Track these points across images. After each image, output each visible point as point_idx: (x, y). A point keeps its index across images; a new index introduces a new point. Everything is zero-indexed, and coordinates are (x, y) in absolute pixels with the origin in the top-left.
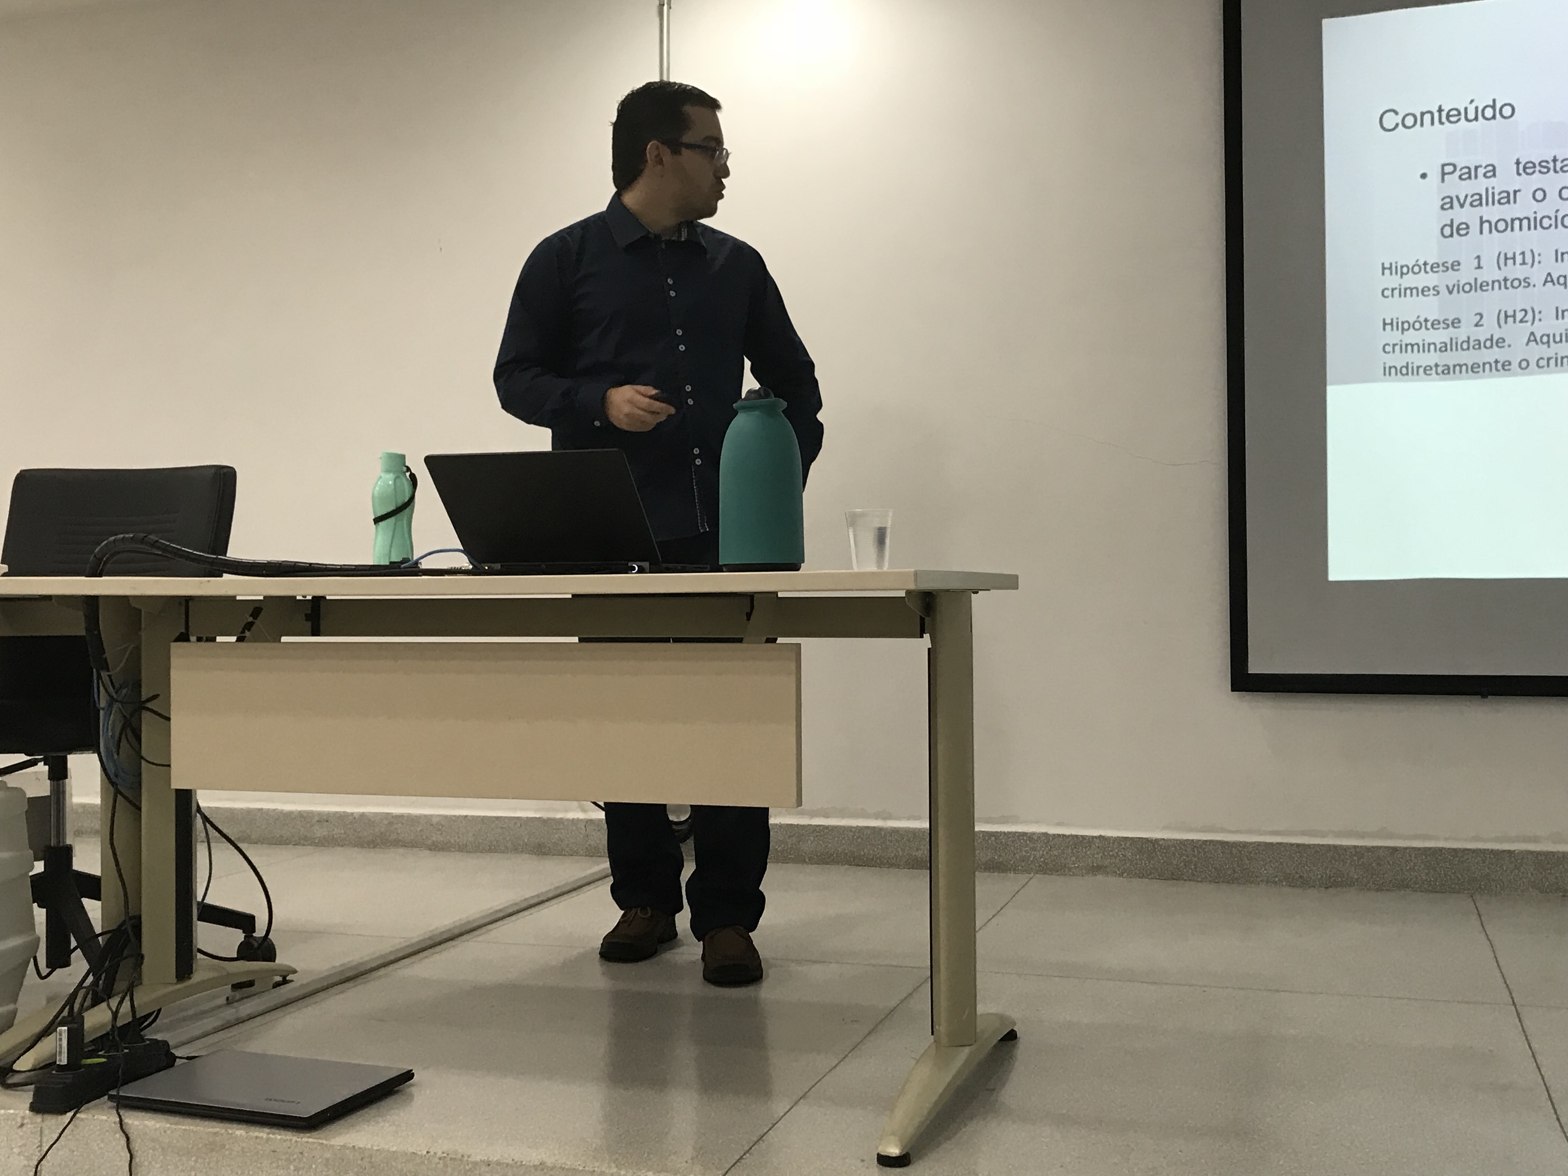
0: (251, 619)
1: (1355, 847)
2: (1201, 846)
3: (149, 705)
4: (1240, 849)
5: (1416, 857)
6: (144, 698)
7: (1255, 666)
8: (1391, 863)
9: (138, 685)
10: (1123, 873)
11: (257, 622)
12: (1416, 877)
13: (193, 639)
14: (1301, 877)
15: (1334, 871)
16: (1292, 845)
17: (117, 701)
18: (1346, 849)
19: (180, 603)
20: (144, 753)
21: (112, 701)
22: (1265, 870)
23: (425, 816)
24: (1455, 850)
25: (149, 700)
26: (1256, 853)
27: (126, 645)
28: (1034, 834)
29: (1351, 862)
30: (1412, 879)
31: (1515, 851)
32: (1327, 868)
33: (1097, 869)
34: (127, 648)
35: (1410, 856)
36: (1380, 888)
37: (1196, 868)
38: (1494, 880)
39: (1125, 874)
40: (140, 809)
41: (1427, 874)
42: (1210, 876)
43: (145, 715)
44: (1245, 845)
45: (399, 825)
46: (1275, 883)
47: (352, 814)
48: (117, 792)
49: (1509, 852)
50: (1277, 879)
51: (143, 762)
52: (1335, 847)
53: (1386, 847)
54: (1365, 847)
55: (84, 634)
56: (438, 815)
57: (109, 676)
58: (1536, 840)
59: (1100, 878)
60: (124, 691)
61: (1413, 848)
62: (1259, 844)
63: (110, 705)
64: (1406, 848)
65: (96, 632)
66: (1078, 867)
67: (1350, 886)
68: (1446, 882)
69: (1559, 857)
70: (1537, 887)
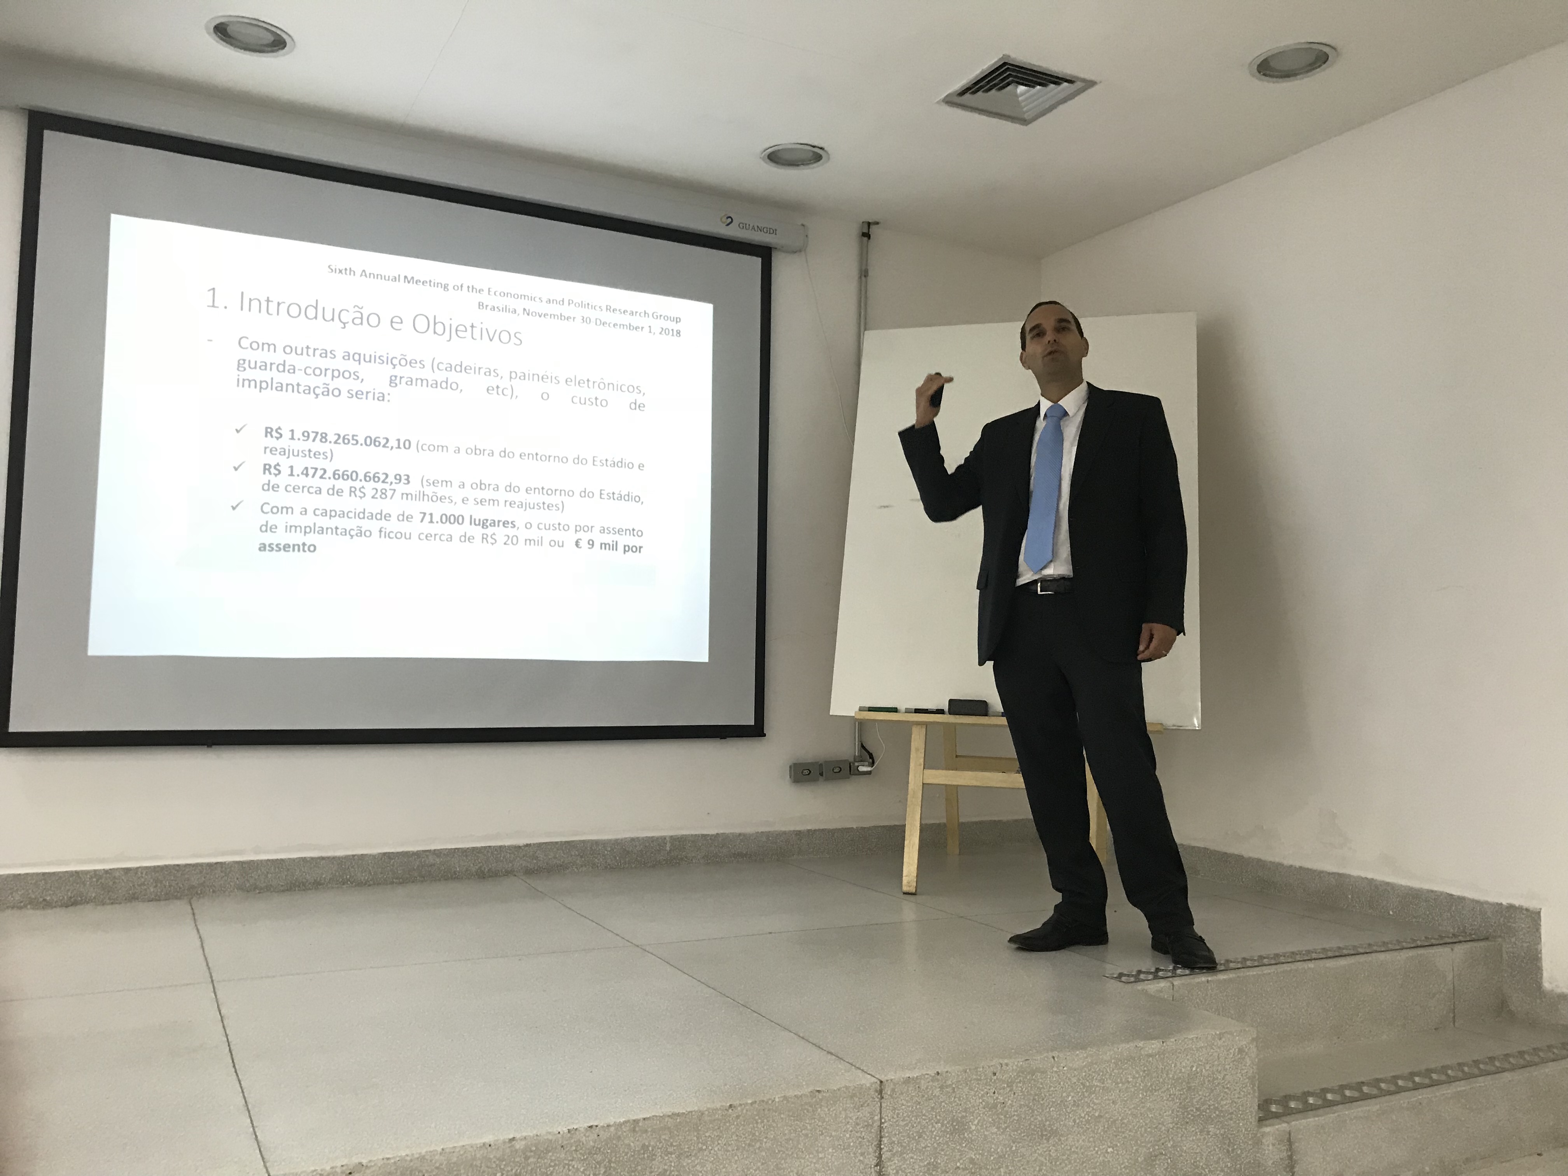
1: (95, 871)
5: (146, 874)
7: (16, 727)
8: (125, 881)
12: (145, 890)
14: (45, 900)
15: (75, 892)
16: (38, 874)
18: (86, 872)
22: (12, 897)
24: (179, 866)
29: (90, 884)
30: (141, 892)
31: (225, 862)
32: (68, 890)
35: (142, 873)
36: (114, 902)
38: (207, 886)
41: (156, 887)
46: (20, 908)
49: (221, 863)
50: (22, 904)
52: (77, 872)
53: (122, 868)
54: (104, 869)
58: (242, 852)
61: (145, 867)
64: (138, 868)
67: (88, 903)
68: (170, 891)
69: (258, 864)
70: (241, 888)
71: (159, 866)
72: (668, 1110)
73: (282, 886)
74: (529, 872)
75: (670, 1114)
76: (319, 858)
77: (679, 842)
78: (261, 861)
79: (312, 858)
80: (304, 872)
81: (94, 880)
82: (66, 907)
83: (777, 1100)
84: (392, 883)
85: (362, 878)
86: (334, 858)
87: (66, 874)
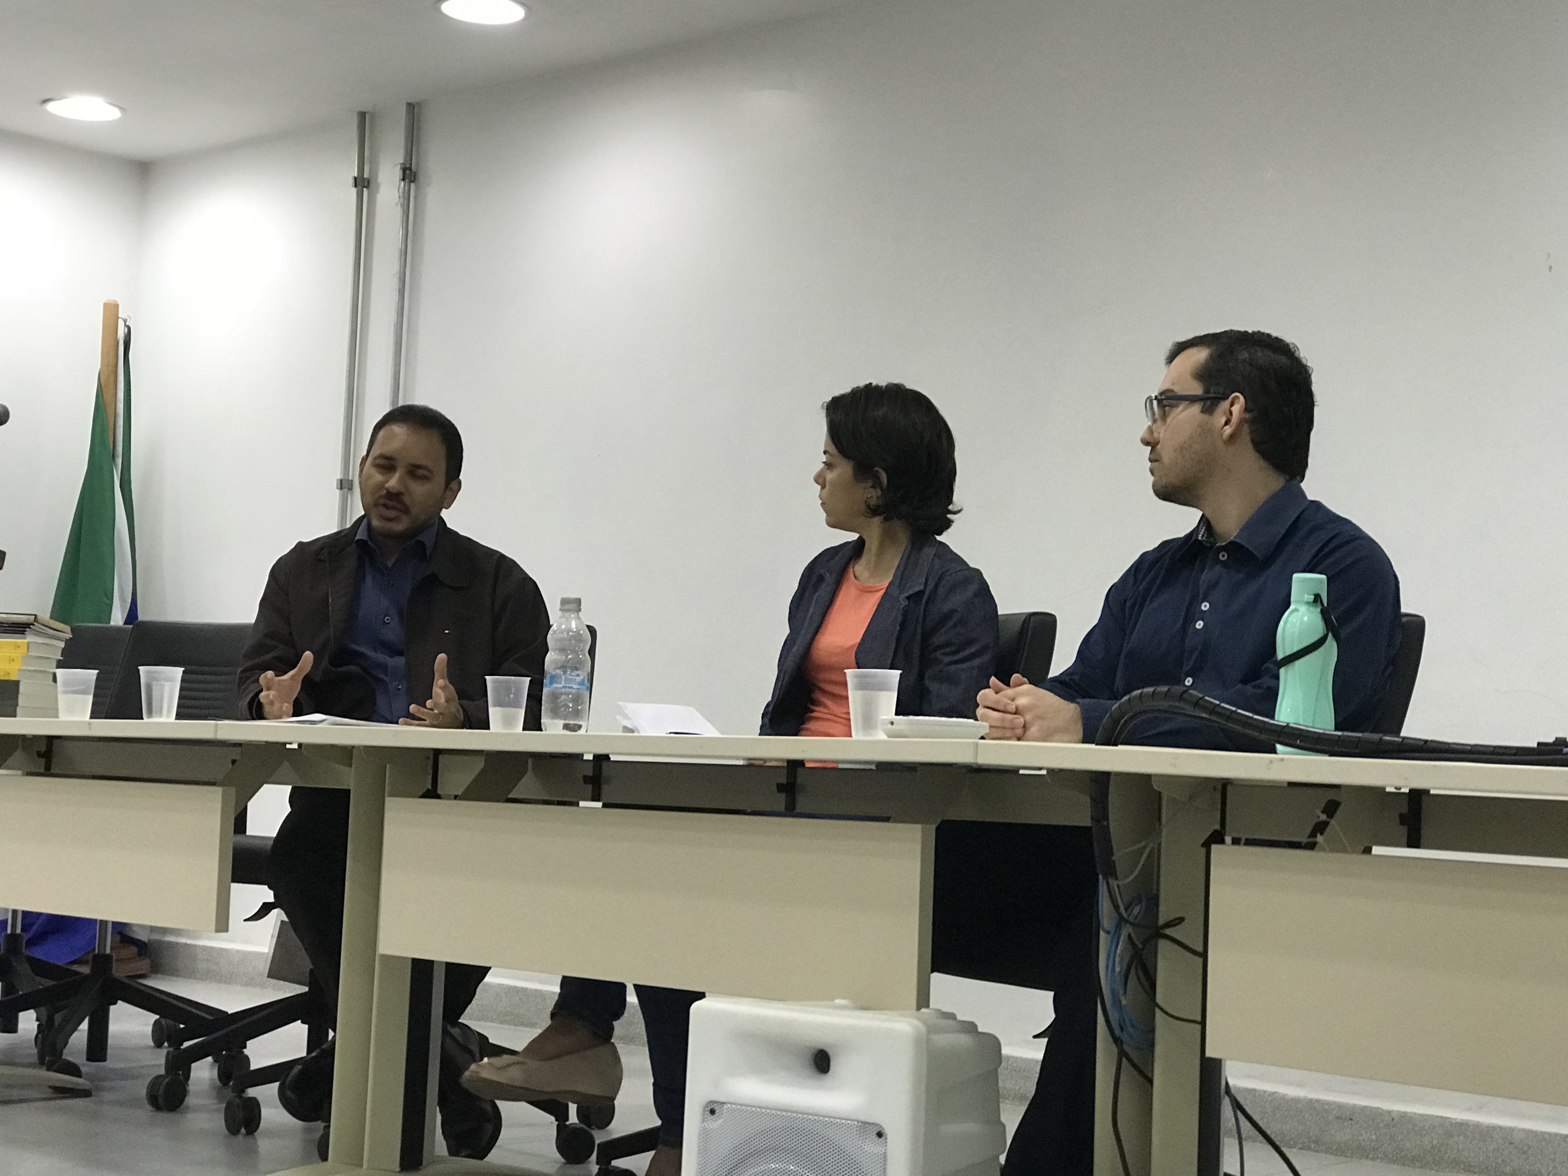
0: (1323, 817)
3: (1168, 931)
6: (1162, 921)
9: (1154, 901)
11: (1333, 822)
13: (1228, 839)
17: (1127, 921)
19: (1215, 789)
20: (1159, 999)
21: (1121, 921)
23: (1501, 1128)
25: (1169, 925)
27: (1143, 844)
34: (1145, 847)
40: (1151, 1081)
43: (1163, 944)
45: (1462, 1138)
47: (1389, 1112)
48: (1122, 1054)
51: (1157, 1010)
55: (1089, 825)
56: (1524, 1130)
57: (1118, 886)
60: (1136, 910)
63: (1118, 927)
65: (1105, 823)
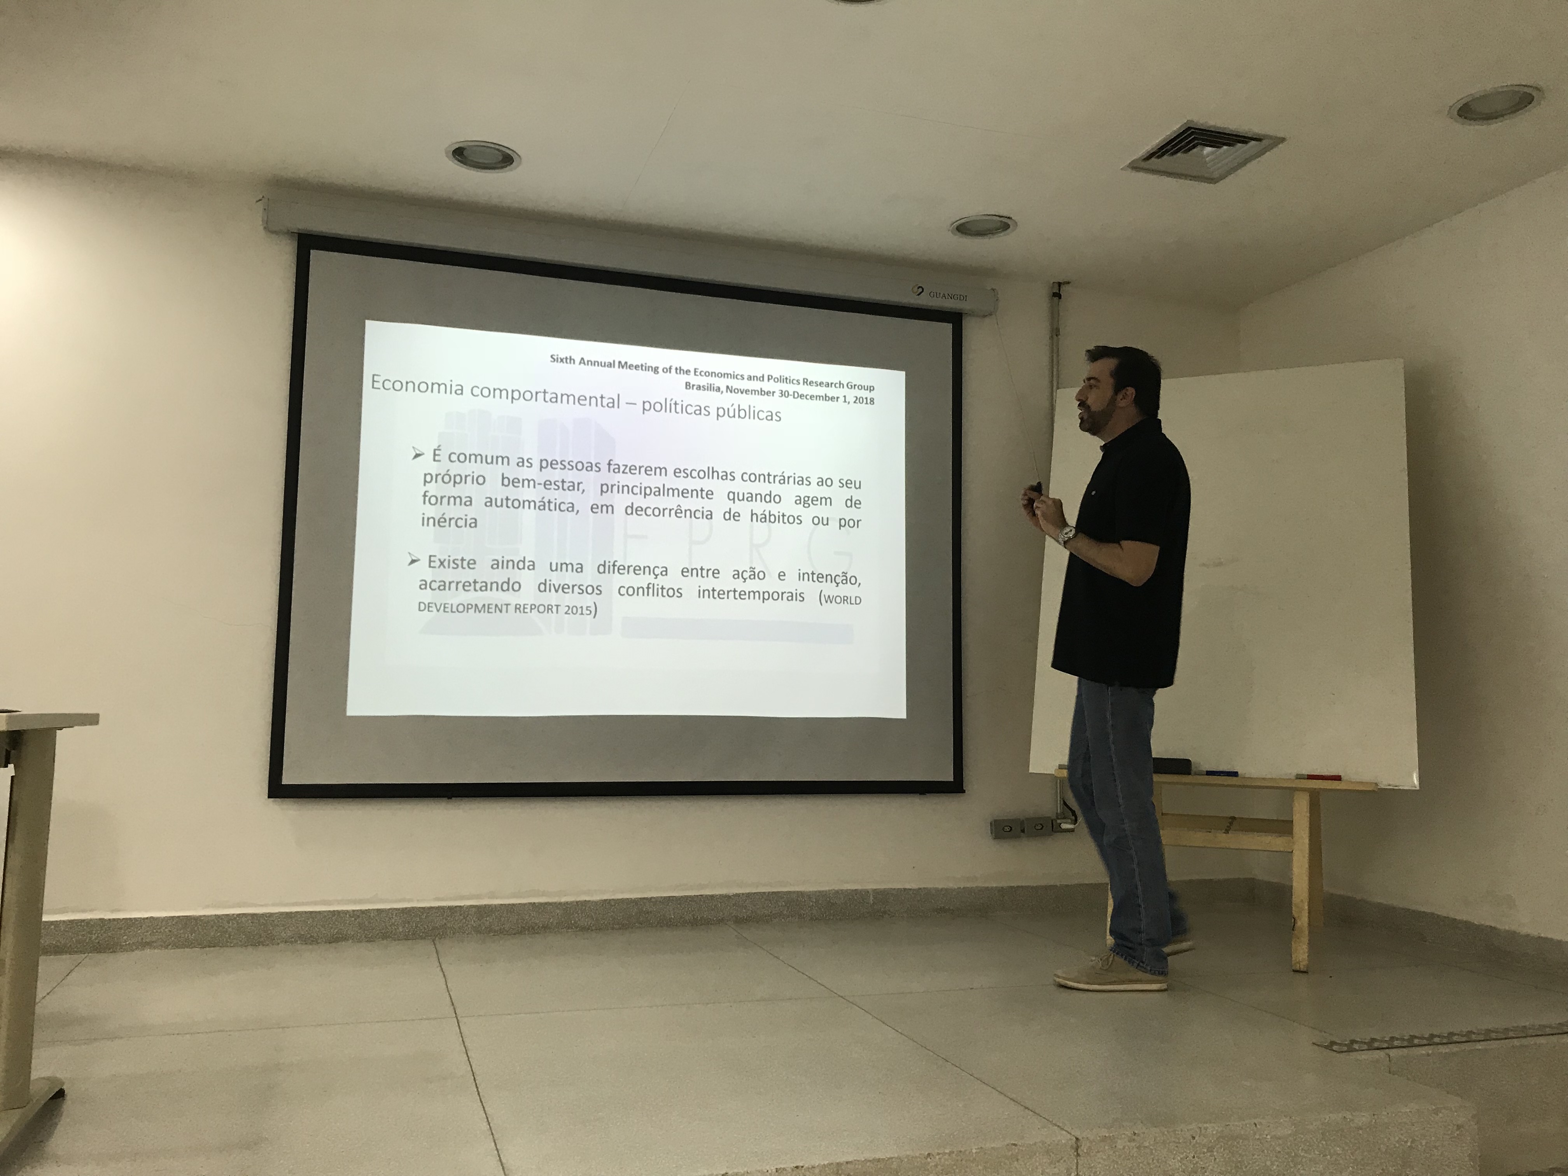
1: (354, 911)
2: (235, 918)
4: (266, 919)
5: (396, 915)
7: (288, 778)
8: (379, 921)
10: (168, 946)
12: (395, 929)
14: (311, 936)
15: (337, 930)
16: (306, 913)
18: (346, 913)
22: (285, 933)
24: (423, 908)
26: (278, 921)
28: (91, 920)
29: (349, 922)
30: (393, 931)
31: (464, 906)
32: (332, 928)
33: (144, 945)
35: (392, 915)
36: (370, 940)
37: (230, 937)
38: (449, 928)
39: (170, 947)
41: (403, 927)
42: (241, 941)
44: (271, 915)
46: (292, 942)
49: (460, 907)
50: (293, 940)
52: (338, 912)
53: (375, 909)
54: (361, 910)
58: (478, 897)
59: (148, 951)
61: (395, 909)
62: (282, 914)
64: (390, 910)
66: (129, 944)
67: (348, 940)
68: (417, 931)
69: (492, 909)
70: (478, 931)
71: (406, 908)
72: (869, 1155)
73: (513, 929)
74: (740, 921)
75: (871, 1159)
76: (546, 903)
77: (883, 896)
78: (495, 905)
79: (541, 904)
80: (533, 917)
81: (353, 919)
82: (330, 943)
83: (974, 1151)
84: (613, 929)
85: (586, 924)
86: (560, 903)
87: (329, 913)
